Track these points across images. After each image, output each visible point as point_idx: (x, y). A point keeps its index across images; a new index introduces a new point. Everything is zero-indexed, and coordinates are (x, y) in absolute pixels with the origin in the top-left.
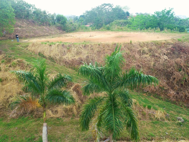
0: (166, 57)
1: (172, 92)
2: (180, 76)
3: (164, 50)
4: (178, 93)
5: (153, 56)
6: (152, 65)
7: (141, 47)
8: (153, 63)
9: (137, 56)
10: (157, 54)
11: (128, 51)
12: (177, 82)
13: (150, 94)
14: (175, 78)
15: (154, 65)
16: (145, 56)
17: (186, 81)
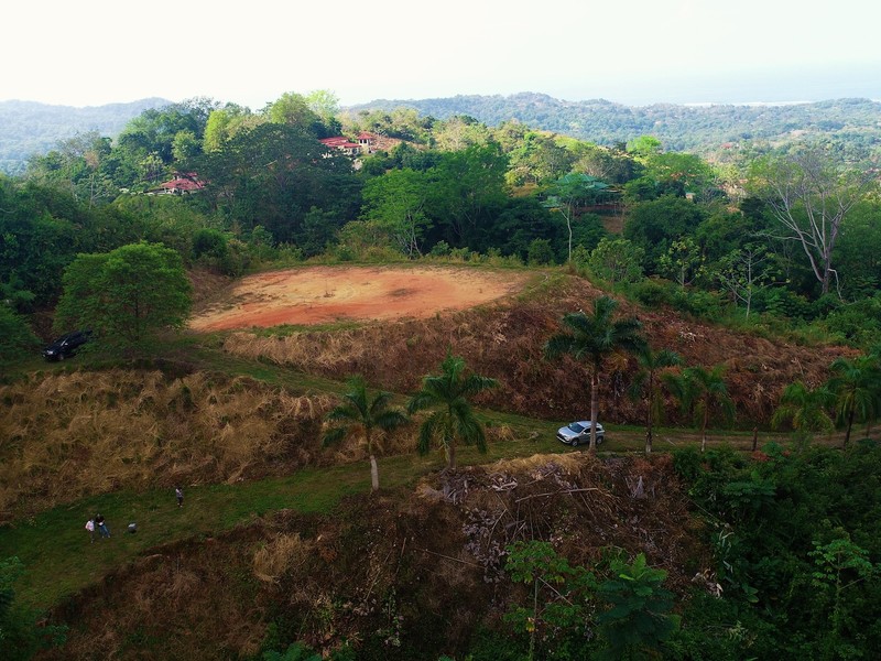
0: (501, 337)
1: (519, 397)
2: (529, 367)
3: (497, 324)
4: (528, 398)
5: (481, 337)
6: (481, 355)
7: (457, 322)
8: (481, 351)
9: (453, 341)
10: (486, 334)
11: (436, 335)
12: (525, 379)
13: (484, 407)
14: (520, 373)
15: (484, 354)
16: (468, 339)
17: (538, 375)
